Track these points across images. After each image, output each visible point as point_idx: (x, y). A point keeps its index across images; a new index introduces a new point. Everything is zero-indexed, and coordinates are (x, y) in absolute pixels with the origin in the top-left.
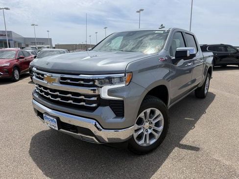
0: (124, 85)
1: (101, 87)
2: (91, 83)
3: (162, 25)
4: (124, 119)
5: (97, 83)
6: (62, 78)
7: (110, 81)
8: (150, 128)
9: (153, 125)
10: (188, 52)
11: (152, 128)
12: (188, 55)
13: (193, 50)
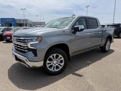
0: (38, 42)
1: (28, 43)
2: (24, 41)
3: (74, 15)
4: (37, 57)
5: (26, 41)
6: (17, 39)
7: (32, 40)
8: (57, 63)
12: (80, 29)
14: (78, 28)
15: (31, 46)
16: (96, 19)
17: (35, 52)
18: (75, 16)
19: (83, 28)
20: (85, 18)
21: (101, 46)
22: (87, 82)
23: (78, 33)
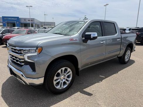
1: (25, 54)
5: (22, 52)
8: (64, 79)
9: (66, 77)
10: (92, 35)
11: (65, 79)
12: (92, 37)
13: (94, 34)
14: (90, 35)
15: (28, 59)
16: (114, 24)
17: (32, 66)
18: (87, 19)
19: (96, 35)
20: (100, 22)
21: (119, 56)
22: (98, 104)
23: (89, 42)
